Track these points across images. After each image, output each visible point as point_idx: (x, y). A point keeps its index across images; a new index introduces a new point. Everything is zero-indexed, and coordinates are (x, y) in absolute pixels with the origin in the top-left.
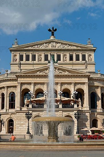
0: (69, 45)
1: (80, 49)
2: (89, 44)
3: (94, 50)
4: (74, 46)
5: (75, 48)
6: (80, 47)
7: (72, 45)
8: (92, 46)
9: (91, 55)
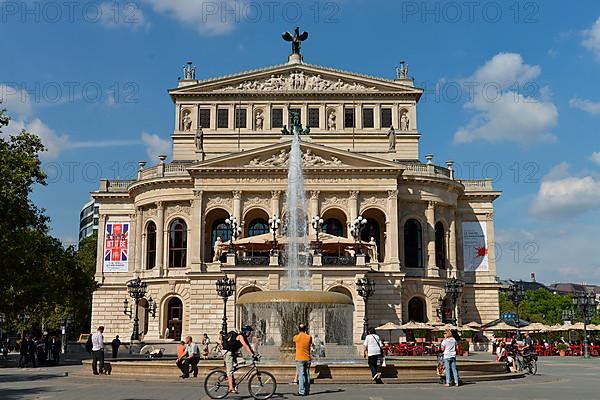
0: (345, 81)
1: (377, 91)
2: (402, 77)
3: (417, 97)
4: (357, 82)
5: (361, 89)
6: (377, 87)
7: (351, 82)
8: (411, 84)
9: (407, 111)
